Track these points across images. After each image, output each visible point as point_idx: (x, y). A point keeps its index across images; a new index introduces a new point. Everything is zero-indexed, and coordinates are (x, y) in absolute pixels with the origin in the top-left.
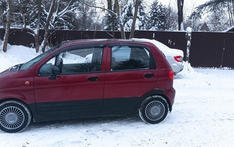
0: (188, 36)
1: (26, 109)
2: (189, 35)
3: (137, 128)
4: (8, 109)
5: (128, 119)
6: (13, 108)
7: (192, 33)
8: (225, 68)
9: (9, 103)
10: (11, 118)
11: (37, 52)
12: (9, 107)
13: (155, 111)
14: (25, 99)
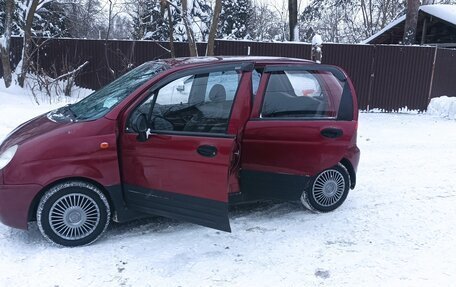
0: (315, 52)
1: (103, 197)
2: (319, 49)
3: (303, 221)
4: (68, 198)
5: (276, 206)
6: (77, 197)
7: (324, 46)
8: (374, 110)
9: (70, 187)
10: (75, 217)
11: (7, 86)
12: (69, 196)
13: (329, 188)
14: (101, 177)
